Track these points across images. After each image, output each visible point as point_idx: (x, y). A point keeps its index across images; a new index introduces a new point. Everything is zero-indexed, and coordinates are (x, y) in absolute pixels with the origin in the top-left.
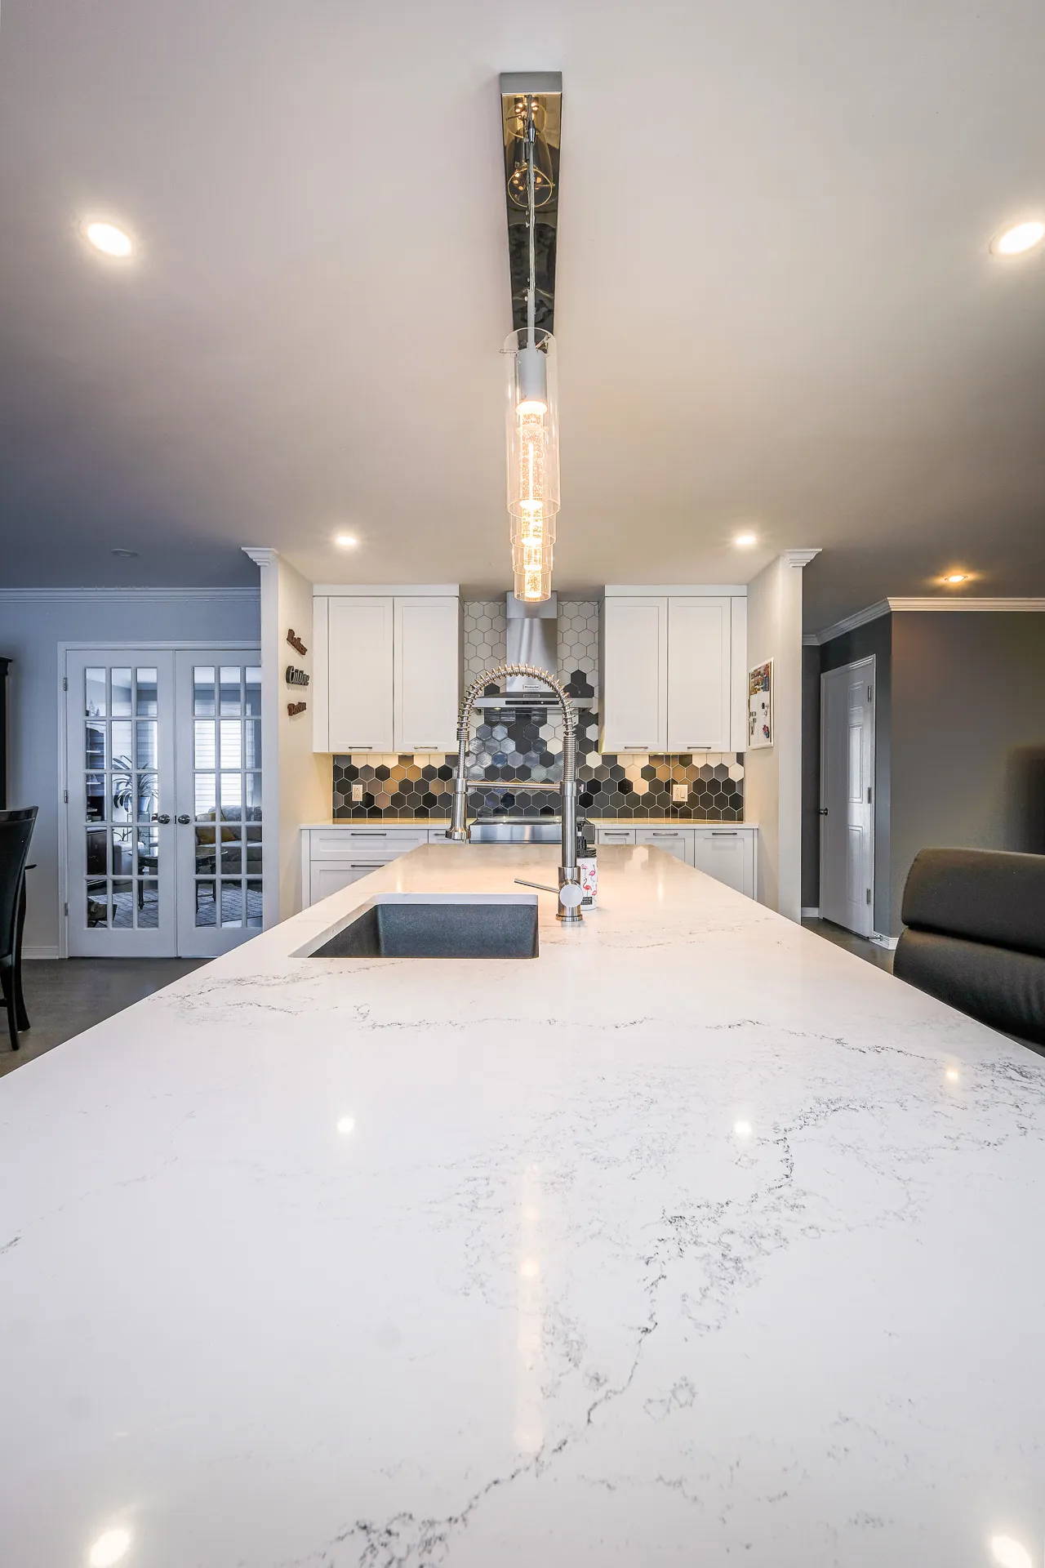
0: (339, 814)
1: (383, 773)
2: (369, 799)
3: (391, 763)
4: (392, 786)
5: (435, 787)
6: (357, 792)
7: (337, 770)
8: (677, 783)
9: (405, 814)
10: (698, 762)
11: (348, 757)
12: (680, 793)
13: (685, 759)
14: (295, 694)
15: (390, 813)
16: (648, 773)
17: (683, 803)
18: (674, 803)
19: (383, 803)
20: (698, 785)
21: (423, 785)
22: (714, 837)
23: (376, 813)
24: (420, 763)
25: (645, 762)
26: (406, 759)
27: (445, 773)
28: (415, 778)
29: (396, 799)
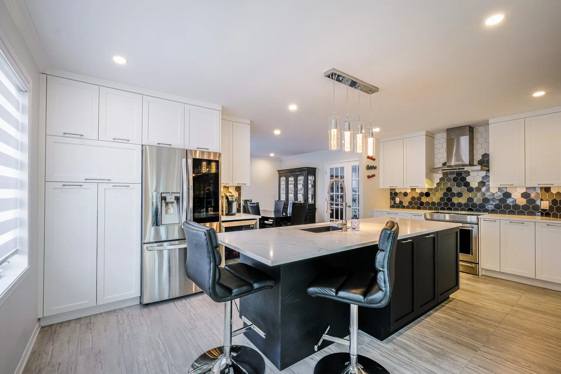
0: (392, 207)
1: (405, 194)
2: (401, 202)
3: (409, 191)
4: (408, 199)
5: (424, 199)
6: (397, 200)
7: (391, 193)
8: (543, 200)
9: (413, 208)
10: (554, 191)
11: (395, 189)
12: (545, 205)
13: (547, 189)
14: (371, 172)
15: (408, 207)
16: (525, 195)
17: (546, 210)
18: (541, 209)
19: (406, 204)
20: (554, 202)
21: (419, 199)
23: (403, 207)
24: (418, 191)
25: (524, 190)
26: (413, 189)
27: (427, 194)
28: (416, 196)
29: (410, 203)
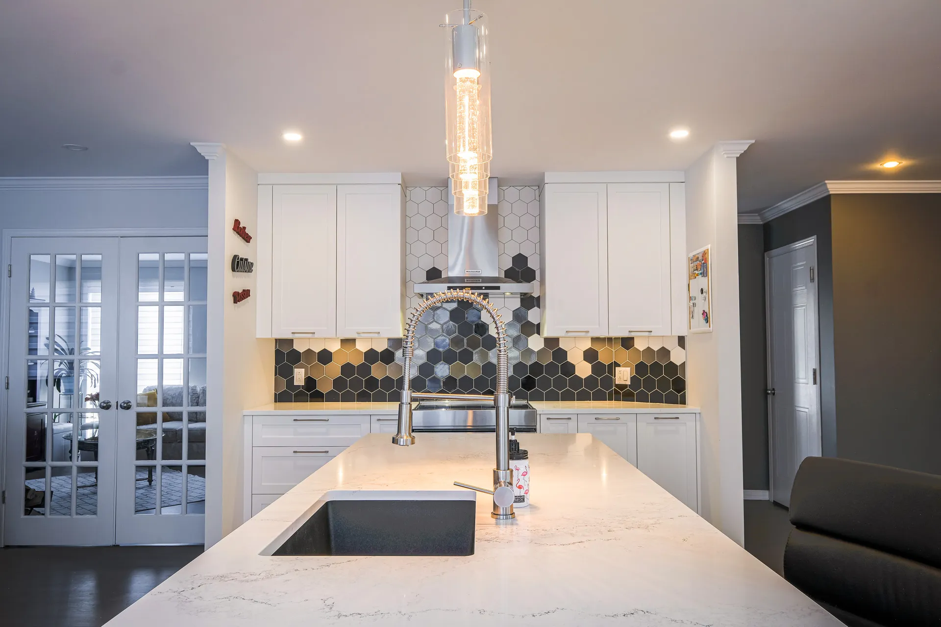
0: (281, 397)
1: (325, 357)
2: (310, 382)
3: (334, 347)
4: (334, 370)
5: (378, 371)
6: (299, 376)
7: (279, 354)
8: (619, 366)
9: (347, 398)
10: (640, 345)
11: (291, 341)
12: (623, 375)
13: (627, 342)
14: (240, 282)
15: (332, 397)
16: (590, 356)
17: (626, 386)
18: (617, 386)
19: (325, 388)
20: (640, 368)
21: (364, 369)
22: (656, 421)
23: (318, 397)
24: (362, 347)
25: (588, 345)
26: (348, 342)
27: (387, 357)
28: (357, 361)
29: (338, 383)
